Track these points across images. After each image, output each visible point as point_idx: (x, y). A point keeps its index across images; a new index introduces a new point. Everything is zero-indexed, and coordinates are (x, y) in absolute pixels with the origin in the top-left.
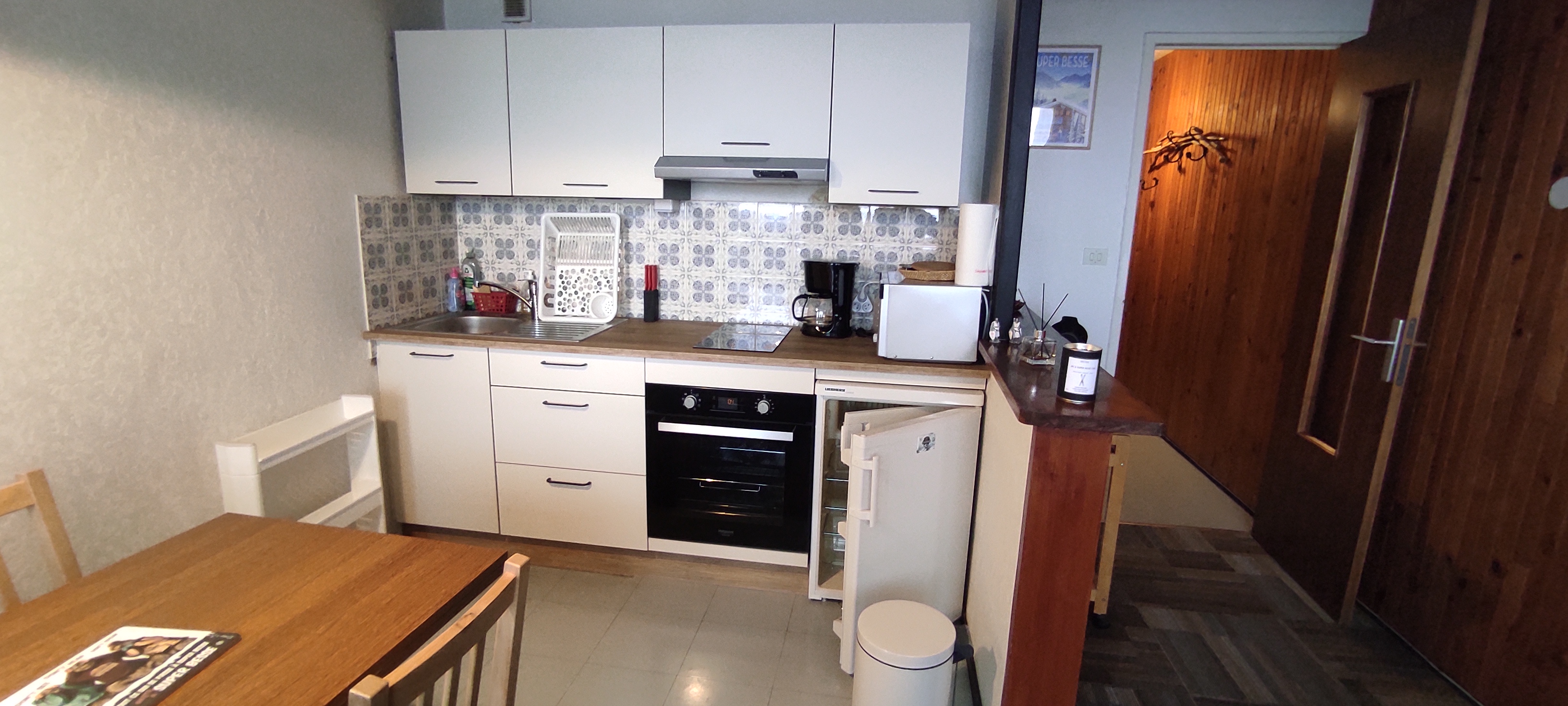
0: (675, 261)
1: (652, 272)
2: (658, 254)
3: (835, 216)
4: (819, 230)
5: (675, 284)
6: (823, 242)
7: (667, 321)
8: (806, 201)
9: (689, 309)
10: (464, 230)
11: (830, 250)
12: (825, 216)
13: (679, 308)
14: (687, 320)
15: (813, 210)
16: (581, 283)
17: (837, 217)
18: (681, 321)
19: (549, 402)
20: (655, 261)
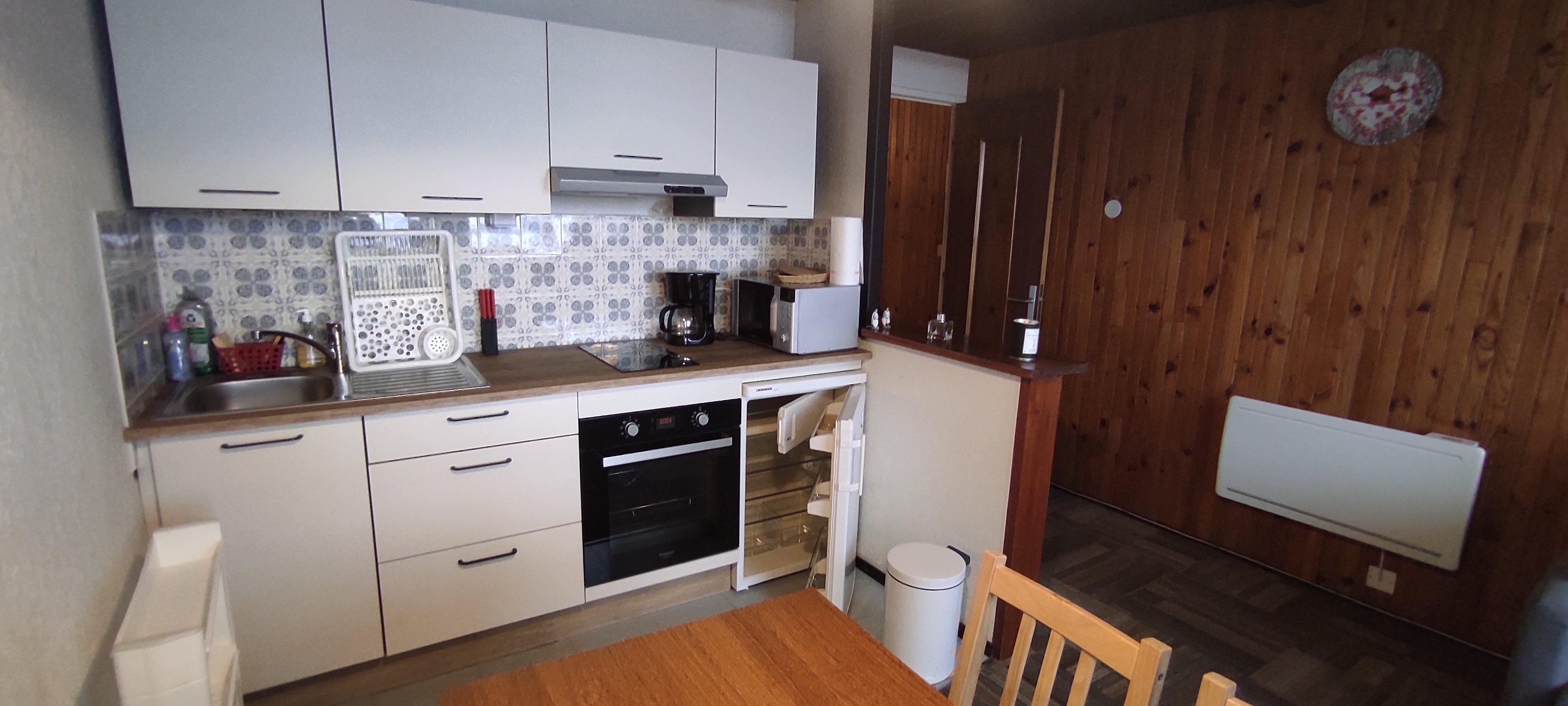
0: (510, 283)
1: (486, 298)
2: (488, 276)
3: (674, 227)
4: (660, 241)
5: (511, 308)
6: (664, 253)
7: (504, 352)
8: (646, 213)
9: (529, 335)
10: (170, 260)
11: (671, 261)
12: (665, 228)
13: (517, 335)
14: (527, 347)
15: (653, 223)
16: (392, 319)
17: (676, 229)
18: (520, 350)
19: (457, 466)
20: (484, 285)
